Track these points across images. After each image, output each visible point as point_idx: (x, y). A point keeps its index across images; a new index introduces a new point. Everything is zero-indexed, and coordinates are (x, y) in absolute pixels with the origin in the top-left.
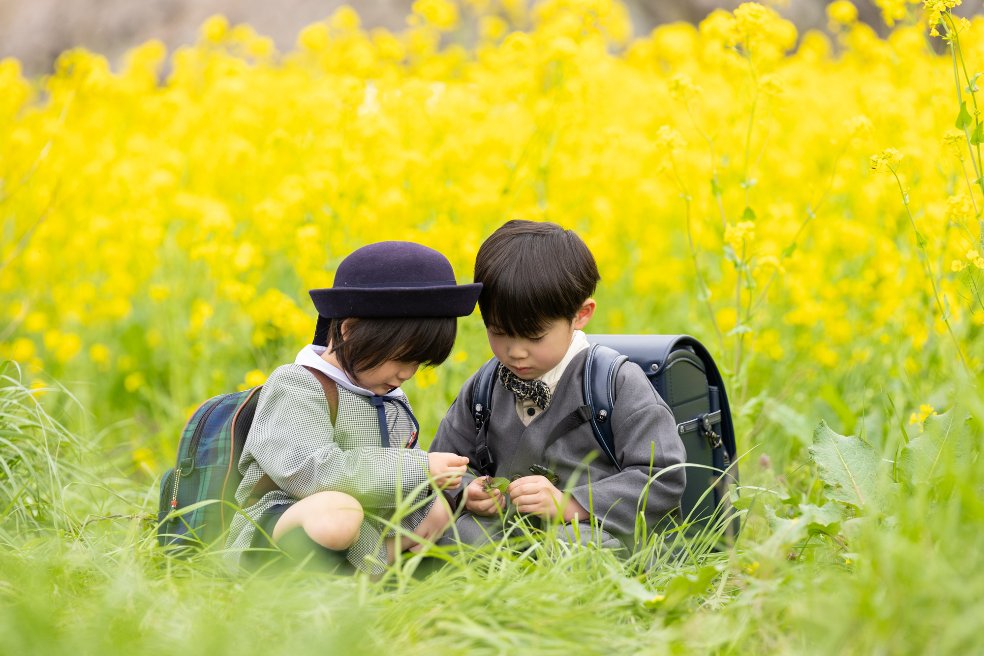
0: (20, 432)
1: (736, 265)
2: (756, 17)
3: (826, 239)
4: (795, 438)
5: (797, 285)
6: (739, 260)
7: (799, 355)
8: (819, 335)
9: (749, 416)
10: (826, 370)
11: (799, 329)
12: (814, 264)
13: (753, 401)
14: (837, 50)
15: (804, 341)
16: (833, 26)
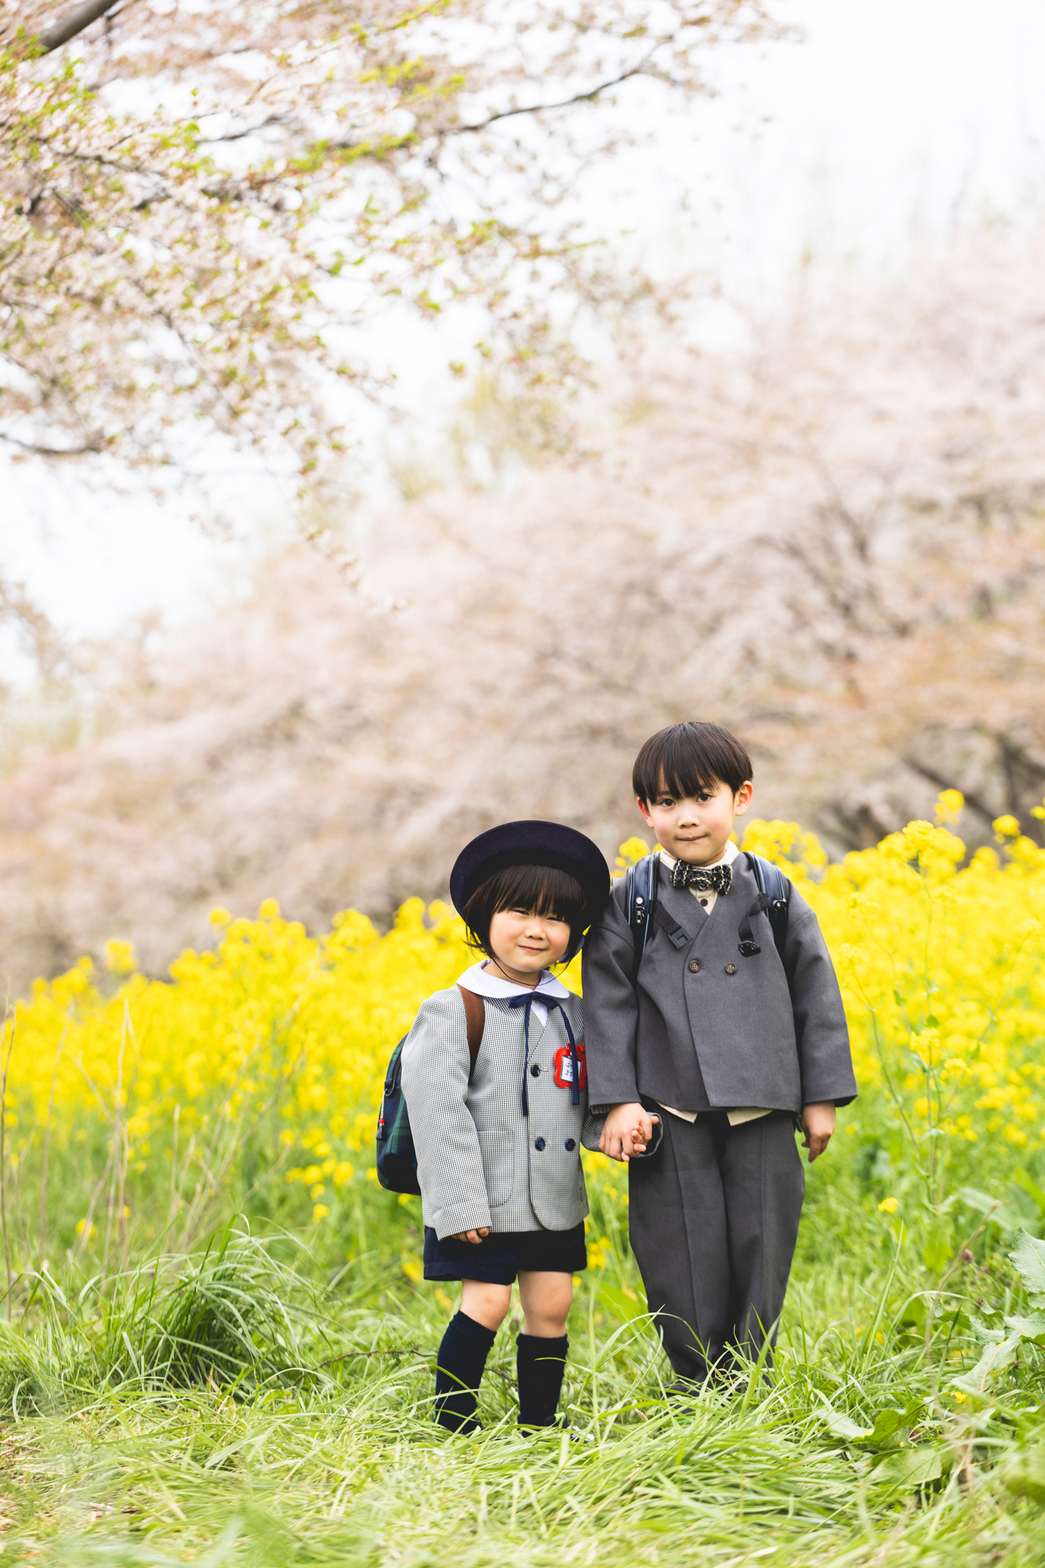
0: (253, 1282)
1: (924, 1071)
2: (925, 834)
3: (1007, 1028)
4: (995, 1224)
5: (985, 1072)
6: (927, 1067)
7: (991, 1137)
8: (1009, 1118)
9: (947, 1214)
10: (1016, 1149)
11: (989, 1113)
12: (996, 1051)
13: (952, 1199)
14: (1005, 861)
15: (996, 1122)
16: (999, 839)
